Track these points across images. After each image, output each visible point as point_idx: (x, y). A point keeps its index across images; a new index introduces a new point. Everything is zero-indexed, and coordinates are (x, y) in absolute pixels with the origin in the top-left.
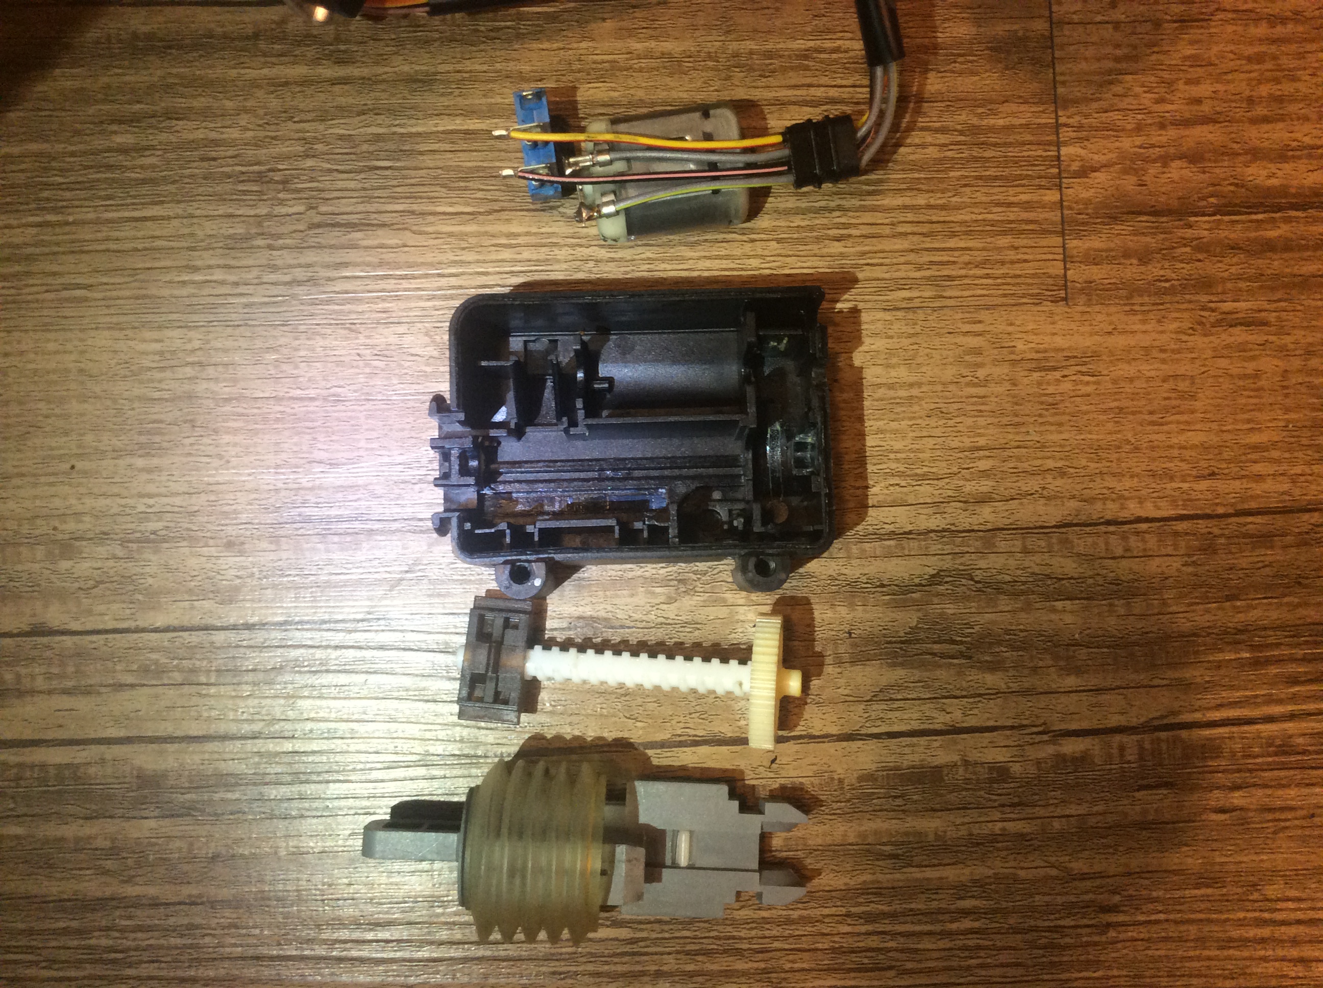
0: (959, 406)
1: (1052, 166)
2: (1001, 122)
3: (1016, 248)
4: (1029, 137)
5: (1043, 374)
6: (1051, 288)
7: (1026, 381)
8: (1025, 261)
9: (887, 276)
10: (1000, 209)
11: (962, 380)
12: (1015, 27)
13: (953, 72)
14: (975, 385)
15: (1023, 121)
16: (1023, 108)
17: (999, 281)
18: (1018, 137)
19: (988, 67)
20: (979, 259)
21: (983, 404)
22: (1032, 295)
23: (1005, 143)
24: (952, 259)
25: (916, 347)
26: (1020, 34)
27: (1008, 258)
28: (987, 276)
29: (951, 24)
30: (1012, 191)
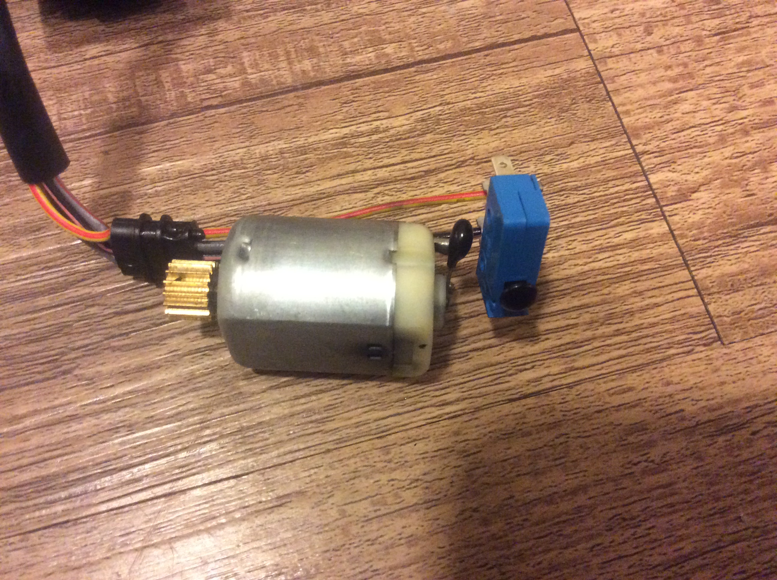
0: (644, 504)
1: (647, 197)
2: (575, 165)
3: (641, 293)
4: (611, 174)
5: (729, 437)
6: (698, 329)
7: (712, 451)
8: (657, 305)
9: (501, 358)
10: (606, 255)
11: (634, 469)
12: (557, 71)
13: (507, 126)
14: (654, 472)
15: (599, 159)
16: (593, 145)
17: (634, 335)
18: (599, 176)
19: (541, 114)
20: (602, 315)
21: (672, 495)
22: (679, 343)
23: (587, 185)
24: (572, 322)
25: (562, 439)
27: (635, 307)
28: (618, 333)
29: (490, 82)
30: (612, 233)
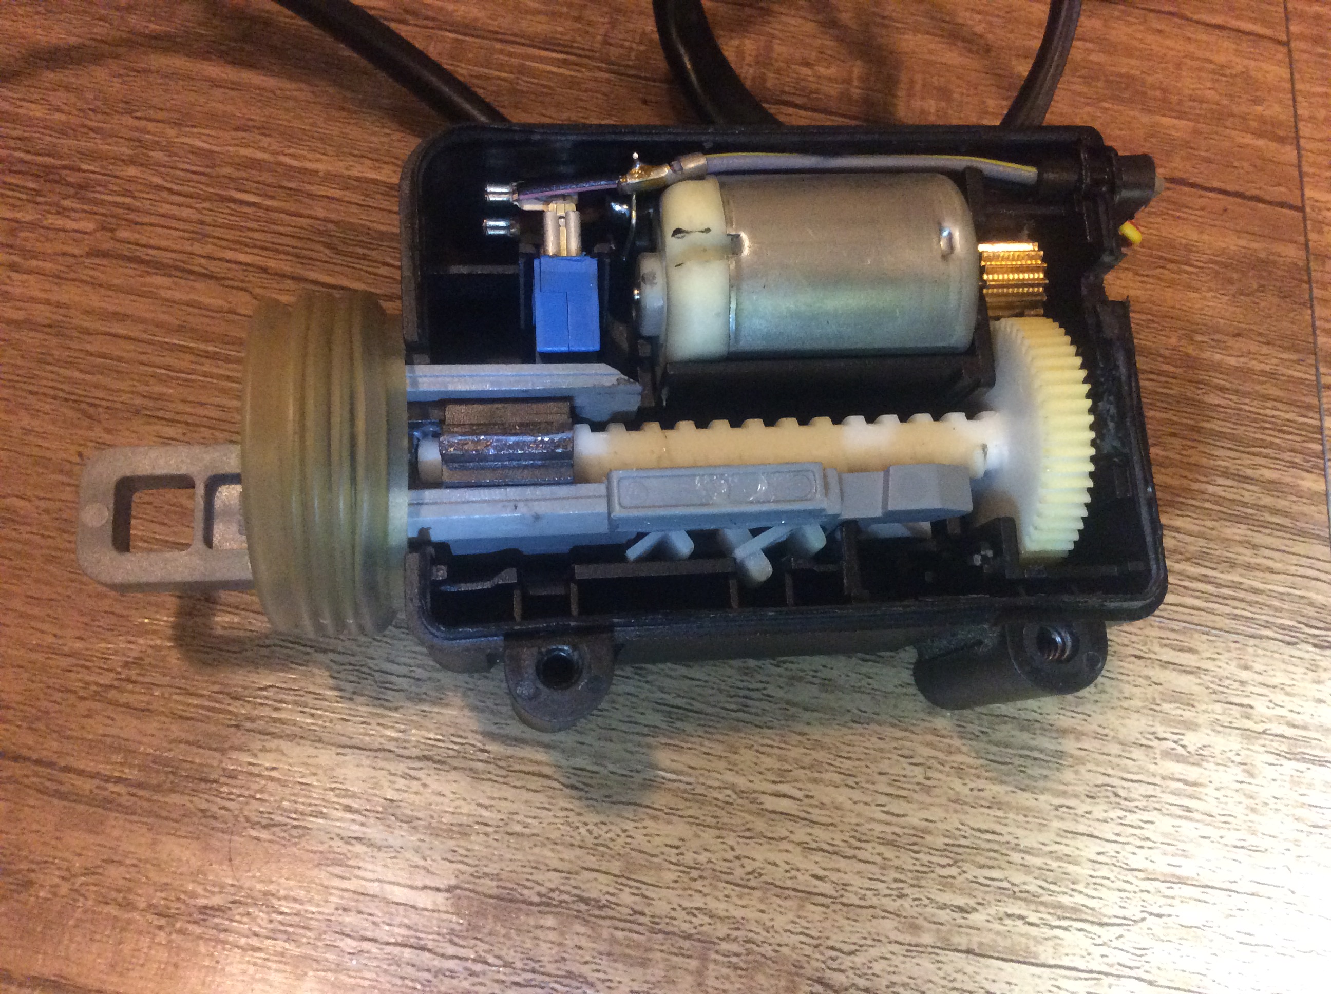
26: (1263, 255)
